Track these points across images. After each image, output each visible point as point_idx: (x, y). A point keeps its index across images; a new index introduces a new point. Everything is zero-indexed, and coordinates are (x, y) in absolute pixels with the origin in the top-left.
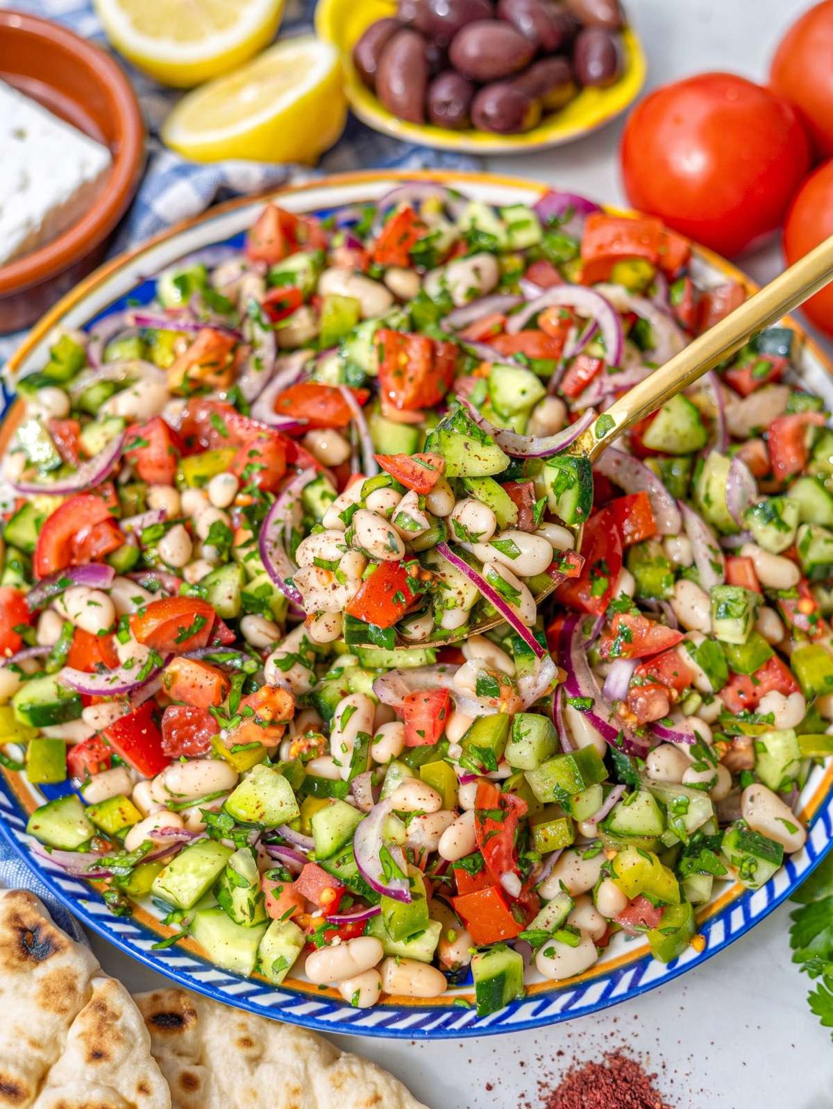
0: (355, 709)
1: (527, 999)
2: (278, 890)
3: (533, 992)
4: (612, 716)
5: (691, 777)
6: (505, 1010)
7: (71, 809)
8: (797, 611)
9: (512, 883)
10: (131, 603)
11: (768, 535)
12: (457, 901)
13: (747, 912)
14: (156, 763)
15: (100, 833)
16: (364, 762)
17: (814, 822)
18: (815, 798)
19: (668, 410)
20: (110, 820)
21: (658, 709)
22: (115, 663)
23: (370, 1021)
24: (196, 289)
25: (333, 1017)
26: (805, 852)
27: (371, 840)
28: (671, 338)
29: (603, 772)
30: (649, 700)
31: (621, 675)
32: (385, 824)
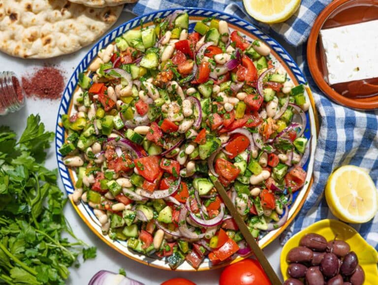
0: (154, 94)
1: (76, 84)
2: (131, 51)
3: (78, 86)
4: (112, 143)
5: (89, 149)
6: (78, 78)
7: (184, 25)
8: (108, 204)
9: (96, 97)
10: (219, 69)
11: (127, 213)
12: (103, 84)
13: (59, 139)
14: (178, 47)
15: (174, 27)
16: (142, 88)
17: (67, 169)
18: (72, 175)
19: (170, 217)
20: (176, 31)
21: (106, 155)
22: (205, 55)
23: (95, 50)
24: (298, 146)
25: (101, 44)
26: (61, 161)
27: (126, 77)
28: (189, 235)
29: (104, 133)
30: (109, 154)
31: (119, 153)
32: (127, 82)
